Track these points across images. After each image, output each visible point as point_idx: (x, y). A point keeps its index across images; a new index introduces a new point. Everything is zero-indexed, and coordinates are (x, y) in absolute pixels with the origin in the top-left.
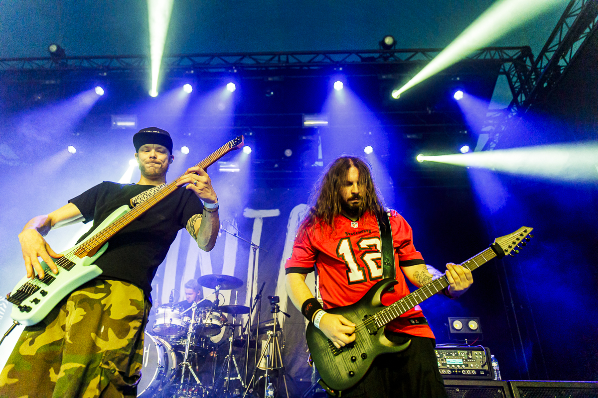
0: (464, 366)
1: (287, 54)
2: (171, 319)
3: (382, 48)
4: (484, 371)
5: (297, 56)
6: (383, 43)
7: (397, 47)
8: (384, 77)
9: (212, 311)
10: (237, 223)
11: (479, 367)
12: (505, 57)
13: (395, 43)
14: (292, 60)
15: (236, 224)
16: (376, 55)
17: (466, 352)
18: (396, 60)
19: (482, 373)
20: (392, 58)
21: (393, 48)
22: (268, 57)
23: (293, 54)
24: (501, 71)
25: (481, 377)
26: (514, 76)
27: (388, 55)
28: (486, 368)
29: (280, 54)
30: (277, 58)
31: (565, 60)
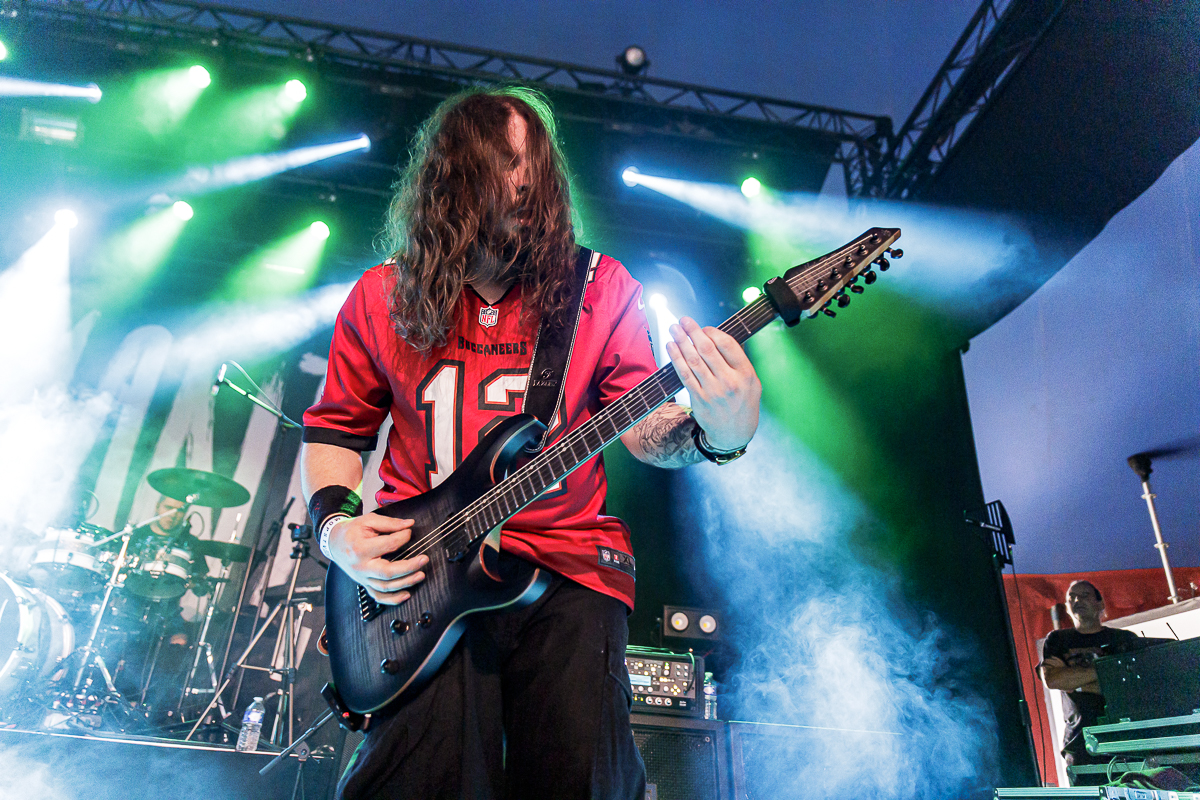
0: (650, 690)
1: (428, 45)
2: (71, 555)
3: (620, 69)
4: (687, 700)
5: (448, 53)
6: (622, 59)
7: (651, 73)
8: (616, 127)
9: (171, 546)
10: (285, 380)
11: (676, 691)
12: (847, 131)
13: (645, 64)
14: (437, 60)
15: (281, 384)
16: (608, 82)
17: (661, 663)
18: (645, 99)
19: (683, 704)
20: (637, 94)
21: (641, 73)
22: (385, 44)
23: (439, 47)
24: (837, 156)
25: (677, 712)
26: (855, 167)
27: (631, 85)
28: (692, 695)
29: (412, 42)
30: (404, 50)
31: (940, 154)
